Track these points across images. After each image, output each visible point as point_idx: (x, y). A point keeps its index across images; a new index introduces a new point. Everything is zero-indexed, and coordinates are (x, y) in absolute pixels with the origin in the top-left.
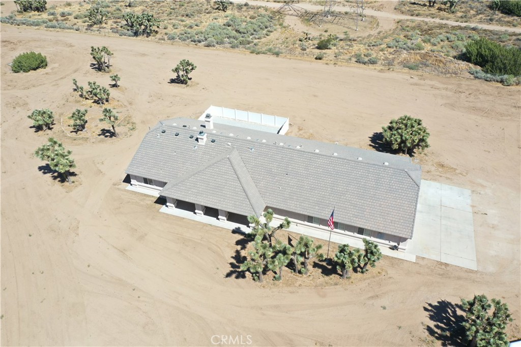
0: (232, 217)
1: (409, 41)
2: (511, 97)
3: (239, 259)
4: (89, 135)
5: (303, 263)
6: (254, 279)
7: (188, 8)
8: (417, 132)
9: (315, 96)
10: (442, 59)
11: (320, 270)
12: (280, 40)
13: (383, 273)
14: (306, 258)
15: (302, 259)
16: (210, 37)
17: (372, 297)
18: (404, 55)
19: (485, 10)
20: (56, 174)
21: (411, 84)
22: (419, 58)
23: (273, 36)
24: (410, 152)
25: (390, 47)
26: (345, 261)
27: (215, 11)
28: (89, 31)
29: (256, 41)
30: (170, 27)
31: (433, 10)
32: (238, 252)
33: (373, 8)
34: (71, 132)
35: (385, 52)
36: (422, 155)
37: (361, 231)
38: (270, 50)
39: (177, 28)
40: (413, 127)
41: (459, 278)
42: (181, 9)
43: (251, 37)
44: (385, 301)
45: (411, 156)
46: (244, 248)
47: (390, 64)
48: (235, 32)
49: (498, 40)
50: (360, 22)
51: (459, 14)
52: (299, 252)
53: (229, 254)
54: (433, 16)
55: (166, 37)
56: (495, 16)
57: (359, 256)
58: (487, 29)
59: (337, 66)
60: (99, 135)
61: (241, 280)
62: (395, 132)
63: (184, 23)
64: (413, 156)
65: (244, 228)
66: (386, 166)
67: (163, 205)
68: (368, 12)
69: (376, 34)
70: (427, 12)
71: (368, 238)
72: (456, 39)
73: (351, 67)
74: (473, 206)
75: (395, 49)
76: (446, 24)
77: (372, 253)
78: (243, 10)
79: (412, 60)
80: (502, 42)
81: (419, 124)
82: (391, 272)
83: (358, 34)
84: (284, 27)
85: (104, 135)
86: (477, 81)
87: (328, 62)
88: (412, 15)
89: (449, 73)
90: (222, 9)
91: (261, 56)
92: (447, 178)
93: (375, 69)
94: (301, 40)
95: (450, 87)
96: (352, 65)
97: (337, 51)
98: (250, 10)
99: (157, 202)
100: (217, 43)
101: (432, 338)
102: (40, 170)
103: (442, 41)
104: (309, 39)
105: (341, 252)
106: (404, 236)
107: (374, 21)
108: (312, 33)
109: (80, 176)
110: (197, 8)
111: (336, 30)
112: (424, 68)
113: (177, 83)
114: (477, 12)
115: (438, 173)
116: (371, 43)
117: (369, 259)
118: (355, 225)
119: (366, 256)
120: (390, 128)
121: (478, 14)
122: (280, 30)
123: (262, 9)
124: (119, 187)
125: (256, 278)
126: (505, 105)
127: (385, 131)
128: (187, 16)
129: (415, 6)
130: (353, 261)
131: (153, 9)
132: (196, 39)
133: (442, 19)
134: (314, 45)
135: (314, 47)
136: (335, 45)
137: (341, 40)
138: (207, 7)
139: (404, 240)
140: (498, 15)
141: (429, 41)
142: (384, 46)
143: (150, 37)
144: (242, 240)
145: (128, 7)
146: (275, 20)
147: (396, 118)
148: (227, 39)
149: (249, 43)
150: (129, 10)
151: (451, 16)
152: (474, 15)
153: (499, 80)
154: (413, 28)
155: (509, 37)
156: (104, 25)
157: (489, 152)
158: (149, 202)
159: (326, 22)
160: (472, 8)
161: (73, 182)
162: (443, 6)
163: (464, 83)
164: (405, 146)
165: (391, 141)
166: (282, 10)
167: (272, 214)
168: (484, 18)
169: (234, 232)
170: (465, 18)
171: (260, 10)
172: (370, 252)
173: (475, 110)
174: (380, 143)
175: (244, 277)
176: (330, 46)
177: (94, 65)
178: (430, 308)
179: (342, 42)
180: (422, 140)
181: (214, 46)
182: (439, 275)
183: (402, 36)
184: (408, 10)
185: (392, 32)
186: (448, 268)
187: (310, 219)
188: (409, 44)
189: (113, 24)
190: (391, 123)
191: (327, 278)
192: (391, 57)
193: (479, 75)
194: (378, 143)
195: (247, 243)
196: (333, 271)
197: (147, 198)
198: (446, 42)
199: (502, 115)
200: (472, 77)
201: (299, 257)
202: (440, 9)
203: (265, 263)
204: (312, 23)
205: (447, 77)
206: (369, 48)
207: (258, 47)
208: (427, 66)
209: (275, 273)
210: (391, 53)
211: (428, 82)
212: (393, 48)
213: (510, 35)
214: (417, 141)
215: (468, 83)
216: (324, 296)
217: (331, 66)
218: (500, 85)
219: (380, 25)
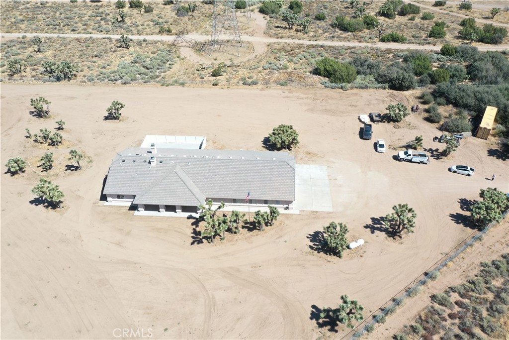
0: (185, 209)
1: (278, 61)
2: (349, 99)
3: (196, 233)
4: (57, 171)
5: (236, 228)
6: (209, 242)
7: (94, 48)
8: (290, 134)
9: (219, 116)
10: (302, 75)
11: (247, 229)
12: (182, 71)
13: (283, 223)
14: (237, 223)
15: (235, 225)
16: (125, 76)
17: (278, 238)
18: (276, 74)
19: (329, 29)
20: (46, 204)
21: (284, 98)
22: (287, 76)
23: (175, 68)
24: (289, 148)
25: (265, 69)
26: (260, 219)
27: (119, 49)
28: (12, 80)
29: (162, 75)
30: (86, 69)
31: (293, 32)
32: (194, 229)
33: (247, 34)
34: (42, 171)
35: (263, 74)
36: (297, 148)
37: (266, 202)
38: (176, 82)
39: (92, 70)
40: (287, 131)
41: (324, 218)
42: (88, 50)
43: (158, 71)
44: (285, 238)
45: (290, 150)
46: (197, 226)
47: (267, 83)
48: (143, 68)
49: (339, 54)
50: (239, 48)
51: (311, 34)
52: (233, 220)
53: (189, 231)
54: (292, 37)
55: (85, 79)
56: (336, 34)
57: (268, 216)
58: (331, 45)
59: (230, 89)
60: (66, 170)
61: (201, 245)
62: (277, 136)
63: (97, 64)
64: (291, 150)
65: (194, 215)
66: (274, 161)
67: (135, 210)
68: (245, 38)
69: (254, 58)
70: (288, 34)
71: (271, 205)
72: (310, 57)
73: (240, 88)
74: (329, 176)
75: (269, 70)
76: (302, 44)
77: (274, 212)
78: (143, 45)
79: (282, 78)
80: (341, 55)
81: (291, 129)
82: (287, 222)
83: (241, 60)
84: (182, 59)
85: (70, 169)
86: (327, 89)
87: (223, 87)
88: (278, 38)
89: (308, 86)
90: (125, 46)
91: (170, 87)
92: (313, 161)
93: (257, 88)
94: (198, 70)
95: (309, 96)
96: (241, 87)
97: (227, 77)
98: (149, 45)
99: (129, 210)
100: (132, 80)
101: (313, 251)
102: (32, 204)
103: (301, 59)
104: (204, 68)
105: (257, 215)
106: (290, 200)
107: (250, 46)
108: (206, 62)
109: (65, 202)
110: (102, 48)
111: (223, 58)
112: (291, 84)
113: (111, 119)
114: (323, 30)
115: (307, 159)
116: (251, 67)
117: (273, 216)
118: (262, 199)
119: (271, 215)
120: (274, 134)
121: (324, 33)
122: (179, 62)
123: (160, 43)
124: (99, 204)
125: (210, 241)
126: (345, 105)
127: (271, 136)
128: (96, 56)
129: (279, 29)
130: (264, 219)
131: (63, 53)
132: (113, 78)
133: (300, 40)
134: (209, 73)
135: (209, 75)
136: (225, 72)
137: (228, 67)
138: (111, 46)
139: (291, 202)
140: (337, 32)
141: (292, 60)
142: (261, 68)
143: (71, 81)
144: (195, 222)
145: (38, 53)
146: (172, 53)
147: (276, 127)
148: (138, 76)
149: (158, 77)
150: (40, 55)
151: (305, 36)
152: (321, 34)
153: (340, 87)
154: (280, 50)
155: (345, 51)
156: (23, 74)
157: (336, 140)
158: (125, 211)
159: (214, 51)
160: (319, 28)
161: (63, 207)
162: (299, 28)
163: (319, 92)
164: (285, 144)
165: (276, 143)
166: (176, 42)
167: (211, 202)
168: (329, 35)
169: (189, 218)
170: (315, 37)
171: (157, 44)
172: (273, 212)
173: (326, 111)
174: (270, 145)
175: (202, 242)
176: (222, 73)
177: (33, 112)
178: (310, 236)
179: (229, 68)
180: (294, 139)
181: (130, 83)
182: (313, 218)
183: (272, 58)
184: (274, 34)
185: (265, 55)
186: (318, 214)
187: (235, 201)
188: (278, 65)
189: (32, 71)
190: (274, 130)
191: (251, 233)
192: (267, 77)
193: (327, 85)
194: (268, 145)
195: (199, 223)
196: (254, 228)
197: (122, 208)
198: (304, 60)
199: (343, 112)
200: (323, 86)
201: (233, 223)
202: (297, 31)
203: (214, 230)
204: (203, 53)
205: (307, 89)
206: (250, 71)
207: (166, 80)
208: (292, 81)
209: (221, 236)
210: (266, 74)
211: (295, 94)
212: (267, 69)
213: (346, 49)
214: (291, 141)
215: (321, 92)
216: (252, 243)
217: (226, 90)
218: (341, 90)
219: (255, 49)
